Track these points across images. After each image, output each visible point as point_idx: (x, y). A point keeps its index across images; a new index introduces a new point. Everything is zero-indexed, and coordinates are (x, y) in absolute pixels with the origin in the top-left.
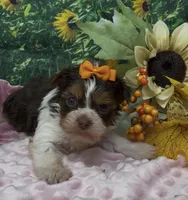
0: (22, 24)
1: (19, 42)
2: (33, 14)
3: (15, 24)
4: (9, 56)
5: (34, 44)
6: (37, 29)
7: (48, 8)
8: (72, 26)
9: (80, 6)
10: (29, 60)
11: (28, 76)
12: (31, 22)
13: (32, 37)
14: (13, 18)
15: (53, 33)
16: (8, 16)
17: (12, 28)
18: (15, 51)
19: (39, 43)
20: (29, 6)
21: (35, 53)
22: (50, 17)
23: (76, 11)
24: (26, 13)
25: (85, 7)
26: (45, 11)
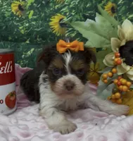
0: (27, 25)
1: (25, 38)
2: (35, 17)
3: (22, 24)
4: (19, 47)
5: (36, 38)
6: (38, 28)
7: (45, 13)
8: (62, 25)
9: (67, 11)
10: (32, 50)
12: (34, 23)
13: (35, 33)
14: (21, 20)
15: (49, 31)
16: (18, 19)
17: (20, 28)
18: (23, 43)
19: (39, 38)
20: (32, 12)
22: (47, 19)
23: (65, 14)
24: (30, 17)
25: (71, 11)
26: (43, 15)
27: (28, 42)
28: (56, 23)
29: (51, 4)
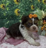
0: (6, 12)
1: (6, 17)
2: (9, 10)
4: (3, 21)
7: (13, 8)
10: (8, 21)
11: (9, 25)
14: (4, 11)
15: (14, 14)
18: (5, 19)
19: (11, 17)
20: (8, 8)
21: (10, 20)
24: (7, 10)
25: (21, 8)
26: (12, 9)
27: (7, 19)
28: (16, 12)
29: (15, 5)
